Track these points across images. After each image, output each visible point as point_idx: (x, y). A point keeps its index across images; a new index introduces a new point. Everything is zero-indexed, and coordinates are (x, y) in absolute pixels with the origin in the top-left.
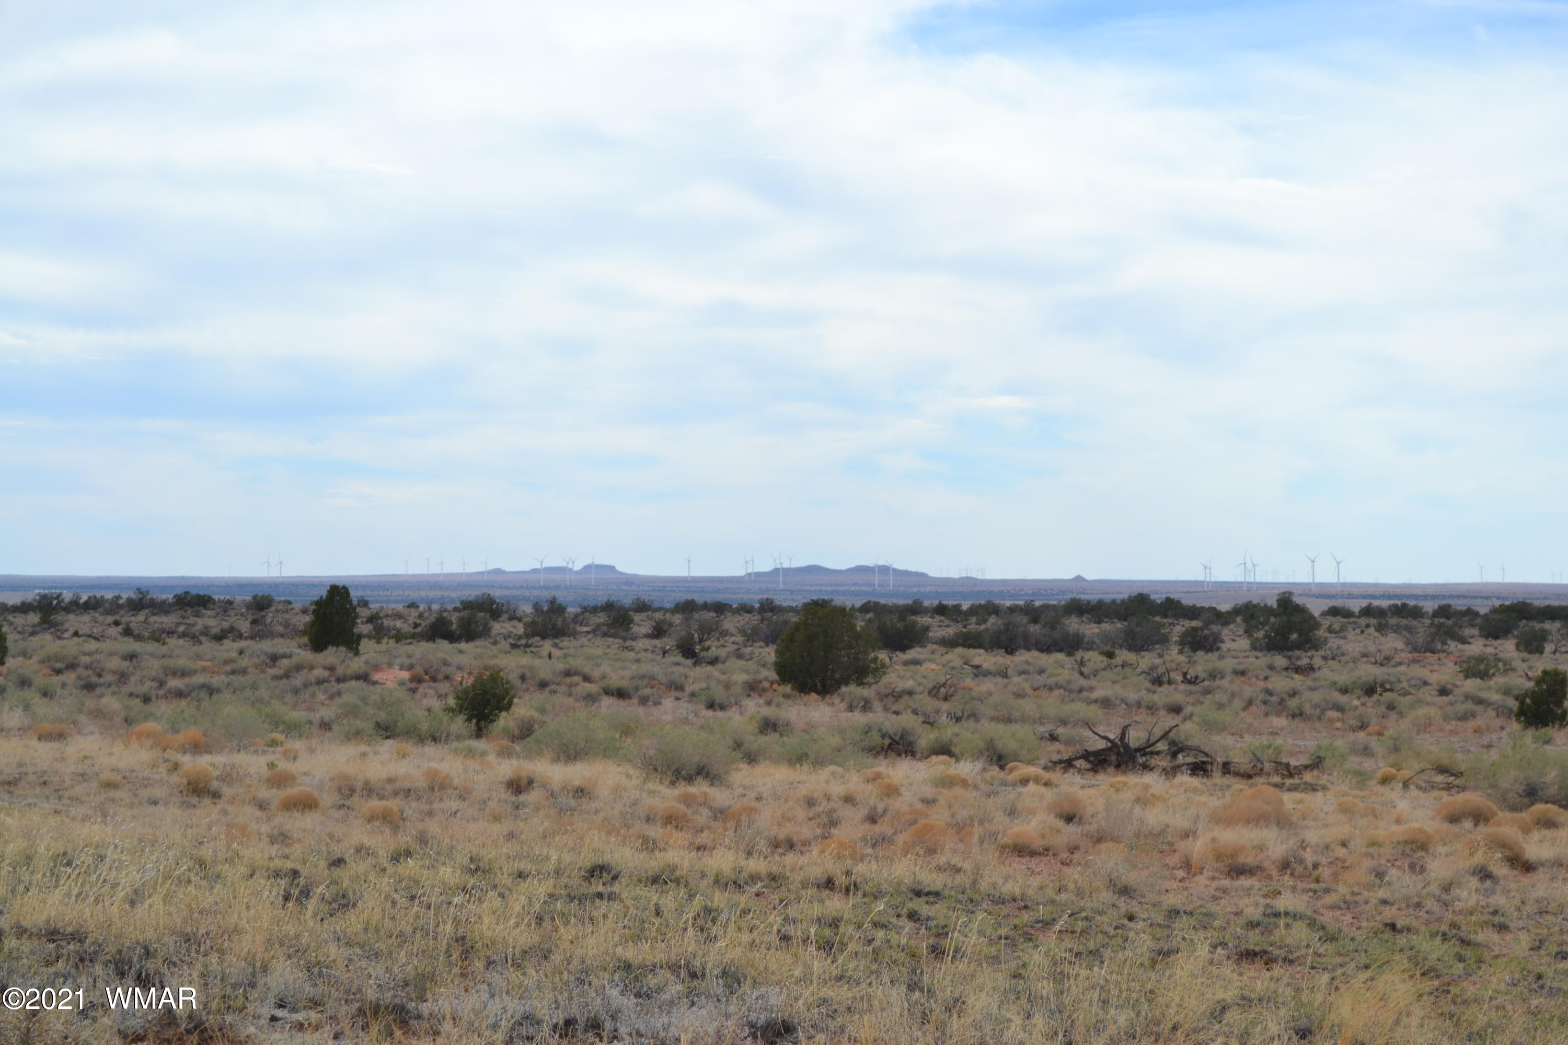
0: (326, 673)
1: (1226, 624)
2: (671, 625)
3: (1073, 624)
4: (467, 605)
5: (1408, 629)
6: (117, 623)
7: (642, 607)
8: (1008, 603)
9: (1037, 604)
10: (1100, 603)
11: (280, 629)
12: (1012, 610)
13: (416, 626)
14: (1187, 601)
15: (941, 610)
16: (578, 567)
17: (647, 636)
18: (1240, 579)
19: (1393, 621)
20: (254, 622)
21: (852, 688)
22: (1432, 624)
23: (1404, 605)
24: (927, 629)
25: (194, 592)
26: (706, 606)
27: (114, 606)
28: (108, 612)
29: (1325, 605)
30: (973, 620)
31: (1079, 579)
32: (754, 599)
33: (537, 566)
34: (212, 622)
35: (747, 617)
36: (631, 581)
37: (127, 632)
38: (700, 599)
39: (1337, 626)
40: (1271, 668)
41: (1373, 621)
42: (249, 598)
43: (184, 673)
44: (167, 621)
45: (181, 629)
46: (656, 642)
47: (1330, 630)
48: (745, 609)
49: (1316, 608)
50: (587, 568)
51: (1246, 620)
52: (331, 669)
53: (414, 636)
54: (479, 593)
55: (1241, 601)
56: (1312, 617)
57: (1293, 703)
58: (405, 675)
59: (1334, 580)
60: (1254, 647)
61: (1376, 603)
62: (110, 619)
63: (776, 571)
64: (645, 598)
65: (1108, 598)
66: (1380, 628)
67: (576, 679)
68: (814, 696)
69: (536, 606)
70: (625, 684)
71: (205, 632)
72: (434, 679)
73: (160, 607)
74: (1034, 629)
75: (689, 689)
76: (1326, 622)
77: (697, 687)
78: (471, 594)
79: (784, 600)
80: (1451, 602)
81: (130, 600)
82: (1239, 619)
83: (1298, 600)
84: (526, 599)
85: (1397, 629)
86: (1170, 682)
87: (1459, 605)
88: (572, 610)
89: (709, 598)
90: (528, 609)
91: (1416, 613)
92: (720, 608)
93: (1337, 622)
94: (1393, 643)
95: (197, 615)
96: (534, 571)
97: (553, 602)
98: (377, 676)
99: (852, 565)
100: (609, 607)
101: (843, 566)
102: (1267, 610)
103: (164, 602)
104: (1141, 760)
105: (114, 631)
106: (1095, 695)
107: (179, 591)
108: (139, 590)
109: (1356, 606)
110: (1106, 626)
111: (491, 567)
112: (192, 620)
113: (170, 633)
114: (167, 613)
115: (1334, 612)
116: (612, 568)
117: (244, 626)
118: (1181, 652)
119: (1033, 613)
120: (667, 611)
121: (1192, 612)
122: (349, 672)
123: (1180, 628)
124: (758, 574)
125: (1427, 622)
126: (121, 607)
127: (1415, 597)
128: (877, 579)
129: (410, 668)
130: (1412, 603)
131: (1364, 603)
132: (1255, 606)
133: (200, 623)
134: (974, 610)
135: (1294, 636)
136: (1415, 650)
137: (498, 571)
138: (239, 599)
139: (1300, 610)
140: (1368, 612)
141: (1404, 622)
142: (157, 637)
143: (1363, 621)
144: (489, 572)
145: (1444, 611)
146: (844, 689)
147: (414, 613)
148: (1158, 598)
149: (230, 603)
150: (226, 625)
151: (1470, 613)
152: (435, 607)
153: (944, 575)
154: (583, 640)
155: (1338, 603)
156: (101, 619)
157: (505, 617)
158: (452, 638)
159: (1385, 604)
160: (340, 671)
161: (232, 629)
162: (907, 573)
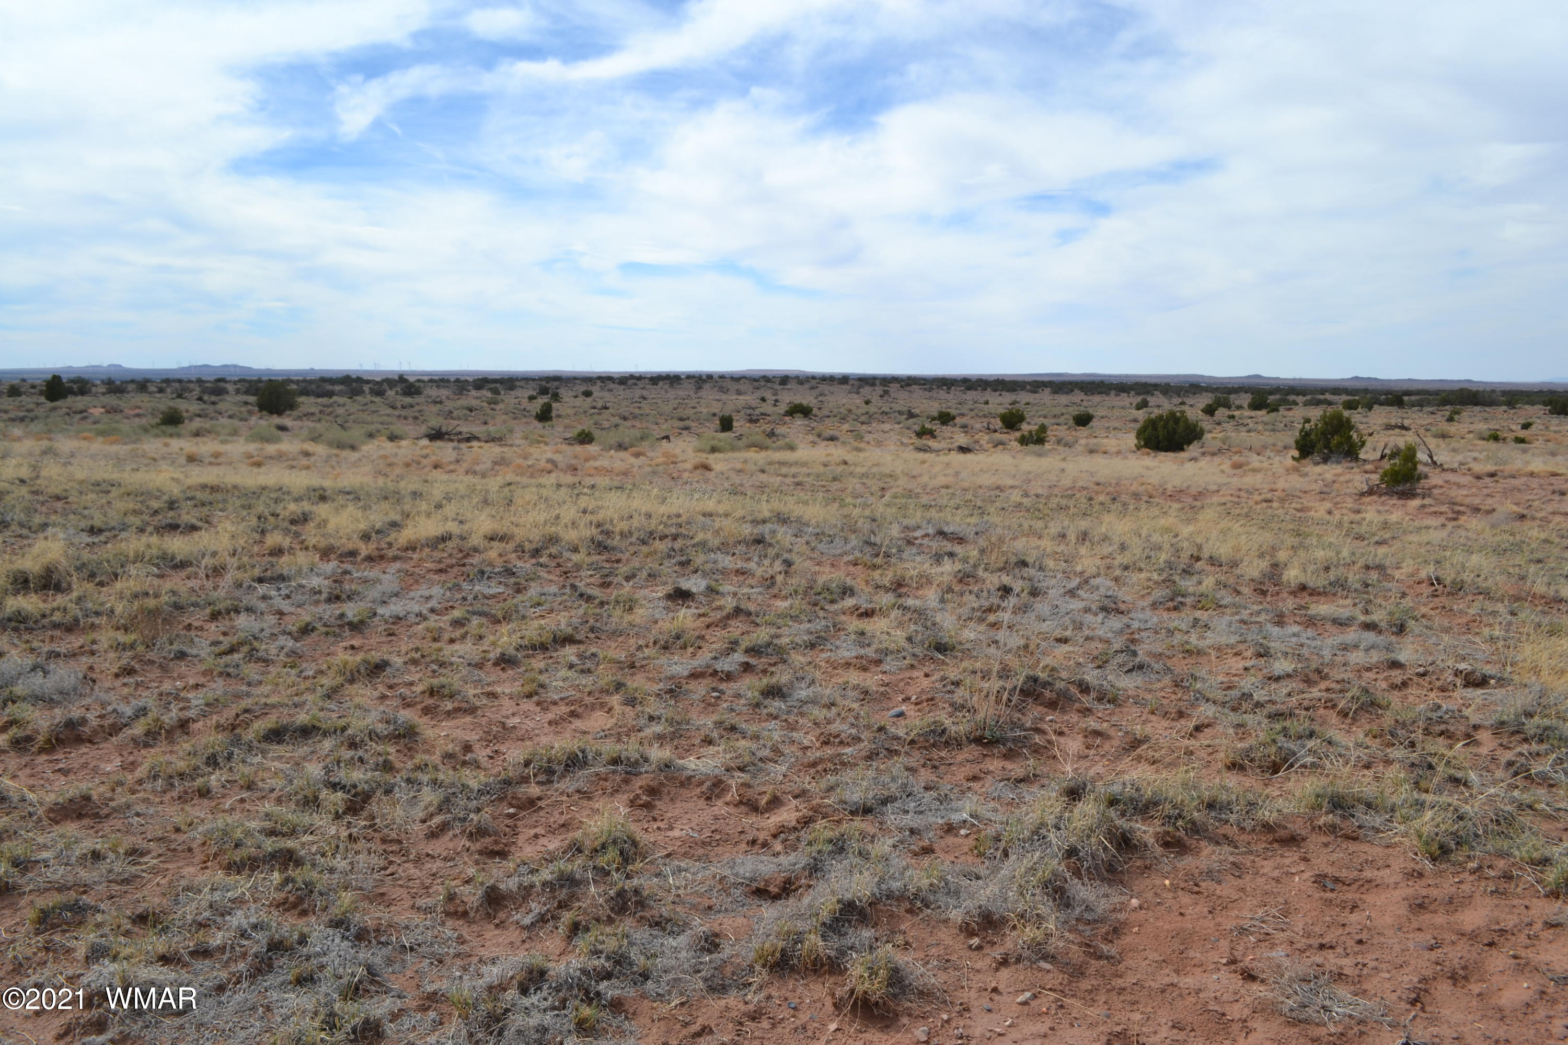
0: (68, 410)
2: (164, 388)
3: (329, 387)
7: (148, 381)
14: (365, 378)
16: (105, 365)
17: (155, 392)
21: (290, 412)
26: (174, 381)
29: (415, 378)
31: (312, 369)
33: (88, 364)
38: (171, 377)
46: (162, 394)
50: (109, 365)
58: (102, 410)
64: (148, 377)
65: (334, 377)
68: (276, 415)
69: (103, 381)
72: (116, 411)
75: (224, 414)
77: (227, 413)
87: (463, 378)
90: (99, 382)
91: (448, 381)
93: (421, 385)
97: (110, 379)
98: (90, 411)
100: (132, 381)
104: (446, 437)
118: (372, 396)
121: (368, 382)
122: (78, 409)
129: (104, 407)
139: (406, 381)
140: (431, 381)
146: (286, 413)
148: (354, 376)
154: (132, 394)
160: (73, 409)
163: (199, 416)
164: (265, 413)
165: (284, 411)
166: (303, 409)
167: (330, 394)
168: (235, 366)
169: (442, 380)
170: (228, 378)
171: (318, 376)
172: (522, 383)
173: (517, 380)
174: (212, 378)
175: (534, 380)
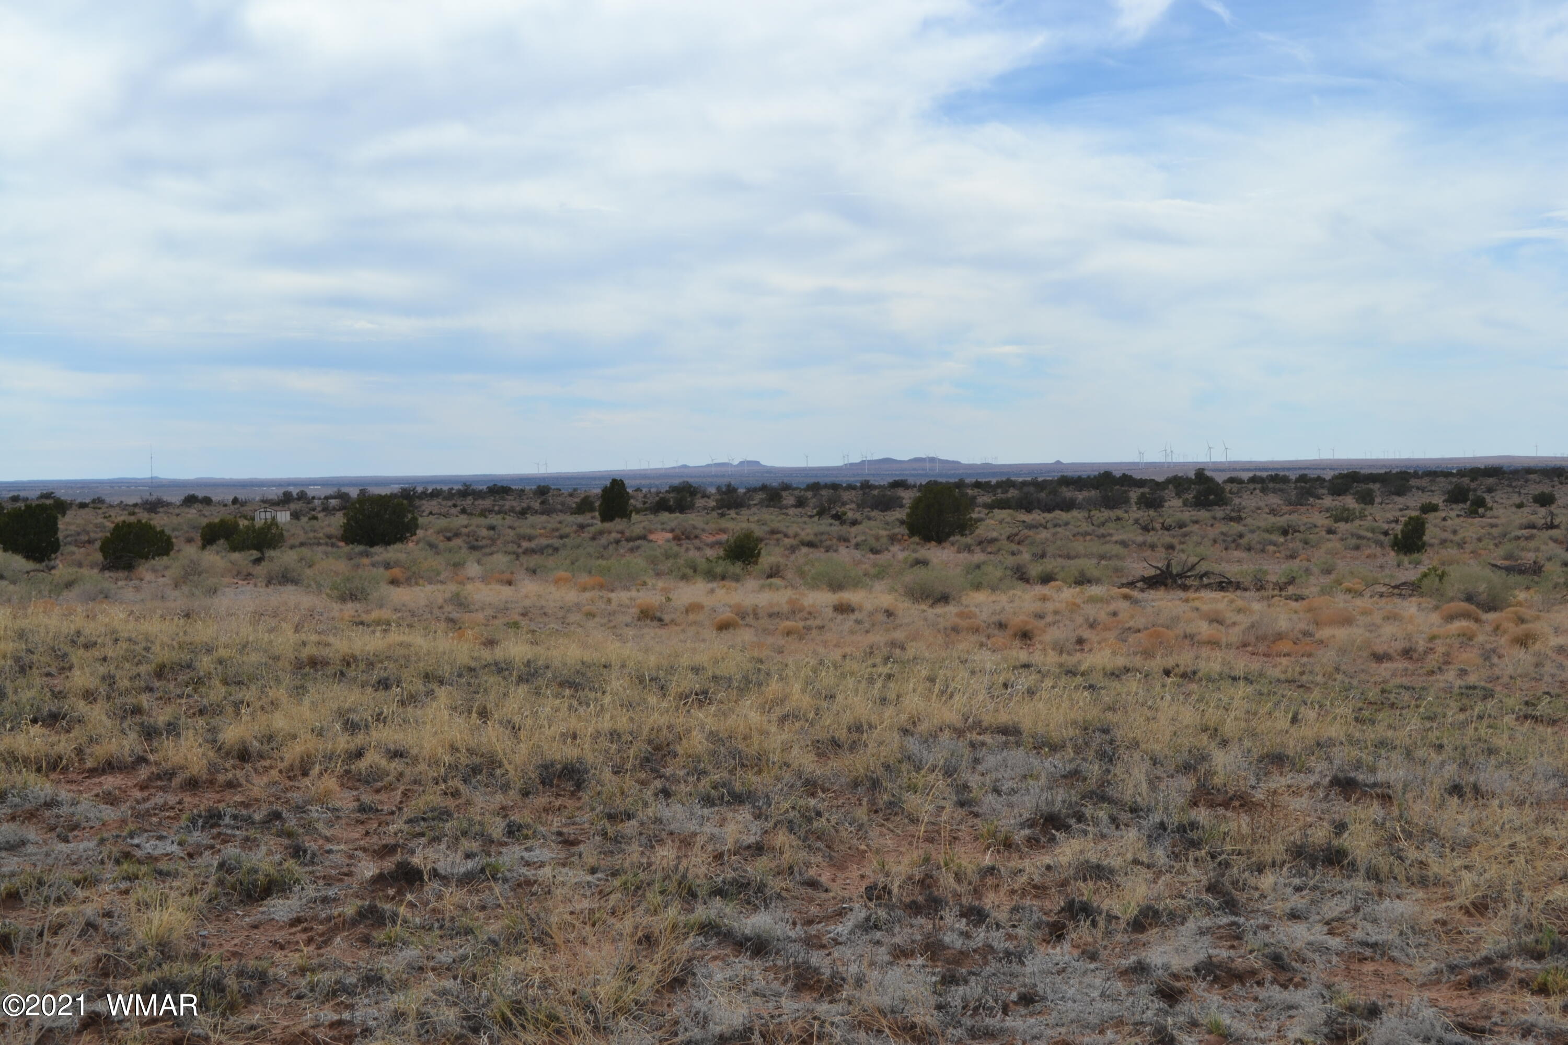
0: (619, 536)
1: (1164, 489)
2: (807, 499)
3: (1068, 493)
4: (674, 489)
5: (1281, 490)
6: (455, 506)
7: (786, 487)
8: (1020, 480)
9: (1040, 479)
10: (1080, 478)
11: (559, 507)
12: (1024, 484)
13: (645, 503)
14: (1137, 476)
15: (978, 485)
16: (736, 463)
17: (793, 506)
18: (1163, 460)
19: (1271, 485)
20: (542, 503)
21: (958, 537)
22: (1296, 488)
23: (1277, 475)
24: (974, 498)
25: (500, 484)
26: (826, 486)
27: (450, 495)
28: (445, 499)
29: (1227, 476)
30: (999, 491)
31: (1058, 462)
32: (856, 480)
33: (710, 462)
34: (515, 504)
35: (853, 492)
36: (770, 471)
37: (464, 511)
38: (822, 481)
39: (1235, 490)
40: (1214, 518)
41: (1259, 486)
42: (534, 487)
43: (530, 539)
44: (487, 503)
45: (496, 508)
46: (800, 510)
47: (1231, 492)
48: (851, 487)
49: (1220, 478)
50: (742, 463)
51: (1176, 487)
52: (622, 533)
53: (646, 510)
54: (681, 480)
55: (1171, 475)
56: (1218, 484)
57: (1243, 541)
58: (670, 536)
59: (1223, 459)
60: (1185, 504)
61: (1258, 474)
62: (450, 503)
63: (863, 462)
64: (786, 480)
65: (1084, 475)
66: (1264, 490)
67: (779, 536)
68: (933, 543)
69: (719, 489)
70: (811, 538)
71: (512, 510)
72: (688, 538)
73: (478, 495)
74: (1043, 495)
75: (853, 541)
76: (1228, 487)
77: (859, 539)
78: (676, 482)
79: (873, 481)
80: (1306, 472)
81: (459, 491)
82: (1170, 486)
83: (1208, 473)
84: (711, 484)
85: (1274, 491)
86: (1153, 529)
87: (1313, 474)
88: (742, 491)
89: (829, 480)
90: (713, 490)
91: (1285, 480)
92: (835, 487)
93: (1235, 487)
94: (1274, 500)
95: (503, 499)
96: (708, 466)
97: (729, 485)
98: (651, 537)
99: (912, 457)
100: (764, 488)
101: (906, 458)
102: (1188, 480)
103: (481, 491)
104: (1179, 582)
105: (454, 511)
106: (1115, 538)
107: (491, 484)
108: (465, 484)
109: (1246, 476)
110: (1085, 494)
111: (680, 464)
112: (501, 503)
113: (491, 511)
114: (483, 498)
115: (1232, 480)
116: (757, 463)
117: (536, 505)
118: (1139, 509)
119: (1039, 485)
120: (801, 490)
121: (1141, 483)
122: (634, 534)
123: (1134, 495)
124: (851, 464)
125: (1293, 486)
126: (453, 495)
127: (1284, 469)
128: (928, 465)
129: (672, 531)
130: (1281, 473)
131: (1251, 474)
132: (1181, 478)
133: (508, 504)
134: (1000, 485)
135: (1212, 497)
136: (1290, 504)
137: (685, 466)
138: (528, 488)
139: (1210, 480)
140: (1253, 480)
141: (1278, 486)
142: (483, 513)
143: (1251, 486)
144: (679, 467)
145: (1303, 478)
146: (952, 538)
147: (640, 495)
148: (1117, 474)
149: (523, 491)
150: (524, 505)
151: (1319, 479)
152: (653, 490)
153: (971, 462)
154: (754, 510)
155: (1234, 474)
156: (444, 503)
157: (699, 496)
158: (670, 510)
159: (1264, 474)
160: (628, 534)
161: (529, 508)
162: (947, 462)
163: (810, 544)
164: (916, 539)
165: (949, 535)
166: (981, 531)
167: (1068, 506)
168: (932, 460)
169: (1275, 479)
170: (911, 481)
171: (1056, 475)
172: (1424, 482)
173: (1416, 475)
174: (884, 482)
175: (1447, 474)
